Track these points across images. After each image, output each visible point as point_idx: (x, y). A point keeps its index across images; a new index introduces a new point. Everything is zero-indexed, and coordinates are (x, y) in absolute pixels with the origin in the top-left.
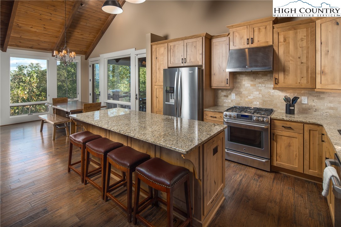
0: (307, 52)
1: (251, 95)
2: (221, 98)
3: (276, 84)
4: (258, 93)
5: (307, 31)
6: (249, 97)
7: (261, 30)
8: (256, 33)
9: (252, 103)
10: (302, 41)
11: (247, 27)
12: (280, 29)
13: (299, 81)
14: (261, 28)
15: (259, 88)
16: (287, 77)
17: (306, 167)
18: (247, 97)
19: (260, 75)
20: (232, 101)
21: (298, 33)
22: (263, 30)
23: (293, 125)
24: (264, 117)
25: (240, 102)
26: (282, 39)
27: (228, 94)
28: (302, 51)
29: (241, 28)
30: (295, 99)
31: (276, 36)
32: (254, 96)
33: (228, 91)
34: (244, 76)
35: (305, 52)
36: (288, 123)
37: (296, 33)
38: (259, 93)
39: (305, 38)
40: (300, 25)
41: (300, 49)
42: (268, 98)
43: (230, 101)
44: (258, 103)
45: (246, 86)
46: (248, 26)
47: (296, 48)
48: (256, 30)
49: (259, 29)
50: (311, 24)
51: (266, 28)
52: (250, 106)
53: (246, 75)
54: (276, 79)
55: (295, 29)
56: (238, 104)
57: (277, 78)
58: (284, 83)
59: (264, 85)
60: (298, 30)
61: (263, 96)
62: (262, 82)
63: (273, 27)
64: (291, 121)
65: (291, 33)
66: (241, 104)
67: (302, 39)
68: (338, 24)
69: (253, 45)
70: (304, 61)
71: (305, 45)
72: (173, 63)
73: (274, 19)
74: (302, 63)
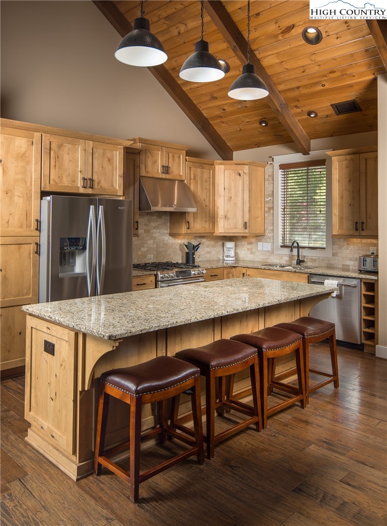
0: (209, 194)
1: (145, 245)
3: (188, 228)
5: (209, 173)
6: (142, 249)
7: (175, 159)
8: (171, 160)
10: (206, 182)
11: (162, 149)
12: (191, 163)
13: (204, 225)
14: (175, 155)
16: (195, 220)
18: (140, 248)
19: (155, 217)
21: (204, 173)
22: (177, 159)
26: (192, 177)
31: (188, 170)
36: (215, 271)
37: (202, 173)
39: (208, 179)
40: (206, 165)
41: (205, 191)
42: (162, 248)
44: (152, 256)
47: (202, 189)
48: (171, 156)
49: (173, 156)
50: (212, 166)
51: (179, 157)
55: (202, 168)
57: (189, 221)
58: (193, 227)
60: (204, 170)
61: (157, 245)
62: (157, 226)
63: (186, 159)
64: (217, 268)
65: (199, 171)
67: (206, 180)
68: (240, 175)
69: (168, 176)
70: (207, 204)
71: (208, 187)
72: (56, 182)
73: (187, 149)
74: (206, 206)
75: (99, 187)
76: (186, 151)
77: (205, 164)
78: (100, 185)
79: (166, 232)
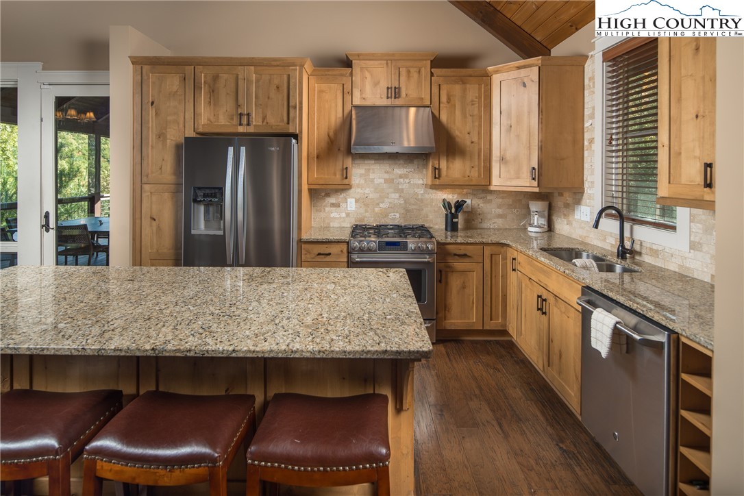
0: (479, 125)
1: (386, 200)
2: (324, 209)
3: (435, 178)
4: (397, 195)
5: (480, 89)
6: (381, 205)
7: (411, 75)
8: (403, 78)
9: (386, 215)
10: (473, 104)
11: (387, 64)
12: (442, 78)
13: (468, 173)
14: (412, 70)
15: (400, 187)
16: (451, 165)
17: (487, 318)
18: (378, 204)
19: (402, 162)
20: (348, 215)
21: (468, 91)
22: (415, 75)
23: (469, 250)
24: (426, 243)
25: (365, 217)
26: (444, 99)
27: (340, 200)
28: (473, 122)
29: (376, 62)
30: (459, 205)
31: (435, 89)
32: (390, 203)
33: (341, 194)
34: (373, 162)
35: (477, 124)
36: (462, 247)
37: (464, 91)
38: (400, 196)
39: (477, 100)
40: (471, 78)
41: (469, 119)
42: (414, 205)
43: (344, 215)
44: (398, 215)
45: (375, 182)
46: (389, 62)
47: (464, 116)
48: (403, 71)
49: (409, 72)
50: (484, 78)
51: (419, 71)
52: (383, 222)
53: (375, 160)
54: (435, 168)
55: (464, 83)
56: (360, 221)
57: (437, 167)
58: (447, 176)
59: (407, 181)
60: (468, 86)
61: (405, 201)
62: (406, 175)
63: (432, 73)
64: (467, 244)
65: (457, 89)
66: (366, 219)
67: (472, 101)
68: (524, 85)
69: (398, 102)
70: (475, 139)
71: (476, 112)
72: (211, 121)
73: (432, 59)
74: (472, 142)
75: (265, 123)
76: (431, 61)
77: (471, 76)
78: (265, 121)
79: (421, 182)
